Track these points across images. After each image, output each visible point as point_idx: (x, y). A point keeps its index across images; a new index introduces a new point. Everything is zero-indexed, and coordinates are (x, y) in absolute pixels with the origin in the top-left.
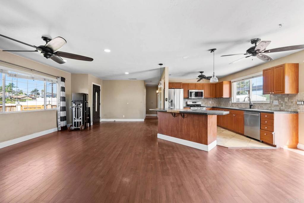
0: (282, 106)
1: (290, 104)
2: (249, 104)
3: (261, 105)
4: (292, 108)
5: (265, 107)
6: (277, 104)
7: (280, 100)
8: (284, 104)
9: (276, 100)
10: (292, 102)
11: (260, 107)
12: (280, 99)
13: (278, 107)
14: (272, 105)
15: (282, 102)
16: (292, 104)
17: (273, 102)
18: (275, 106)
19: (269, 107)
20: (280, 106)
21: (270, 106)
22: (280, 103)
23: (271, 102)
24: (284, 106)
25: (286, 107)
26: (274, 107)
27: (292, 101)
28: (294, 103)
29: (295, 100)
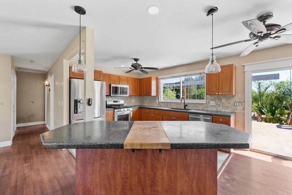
0: (219, 107)
1: (227, 105)
2: (184, 103)
3: (195, 105)
4: (230, 109)
5: (200, 107)
6: (214, 104)
7: (217, 101)
8: (221, 105)
9: (212, 100)
10: (229, 103)
11: (194, 107)
12: (217, 99)
13: (215, 108)
14: (208, 105)
15: (219, 103)
16: (230, 105)
17: (209, 102)
18: (212, 106)
19: (205, 108)
20: (217, 106)
21: (206, 106)
22: (217, 104)
23: (207, 103)
24: (221, 106)
25: (223, 107)
26: (211, 108)
27: (230, 101)
28: (232, 104)
29: (232, 101)
